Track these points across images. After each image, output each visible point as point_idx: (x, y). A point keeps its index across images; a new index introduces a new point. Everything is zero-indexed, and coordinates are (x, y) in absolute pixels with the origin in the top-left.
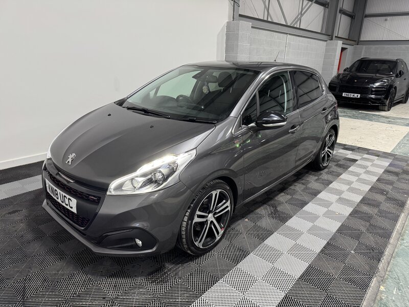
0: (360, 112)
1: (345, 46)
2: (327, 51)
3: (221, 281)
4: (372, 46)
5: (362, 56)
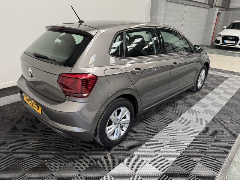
0: (228, 51)
1: (220, 12)
2: (209, 14)
3: (144, 145)
4: (237, 11)
5: (230, 18)
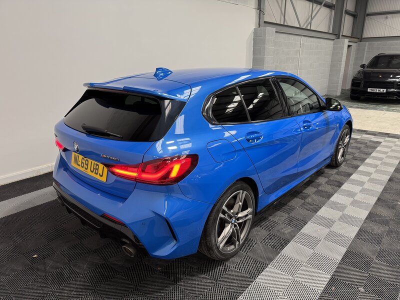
1: (350, 44)
2: (334, 49)
5: (366, 52)
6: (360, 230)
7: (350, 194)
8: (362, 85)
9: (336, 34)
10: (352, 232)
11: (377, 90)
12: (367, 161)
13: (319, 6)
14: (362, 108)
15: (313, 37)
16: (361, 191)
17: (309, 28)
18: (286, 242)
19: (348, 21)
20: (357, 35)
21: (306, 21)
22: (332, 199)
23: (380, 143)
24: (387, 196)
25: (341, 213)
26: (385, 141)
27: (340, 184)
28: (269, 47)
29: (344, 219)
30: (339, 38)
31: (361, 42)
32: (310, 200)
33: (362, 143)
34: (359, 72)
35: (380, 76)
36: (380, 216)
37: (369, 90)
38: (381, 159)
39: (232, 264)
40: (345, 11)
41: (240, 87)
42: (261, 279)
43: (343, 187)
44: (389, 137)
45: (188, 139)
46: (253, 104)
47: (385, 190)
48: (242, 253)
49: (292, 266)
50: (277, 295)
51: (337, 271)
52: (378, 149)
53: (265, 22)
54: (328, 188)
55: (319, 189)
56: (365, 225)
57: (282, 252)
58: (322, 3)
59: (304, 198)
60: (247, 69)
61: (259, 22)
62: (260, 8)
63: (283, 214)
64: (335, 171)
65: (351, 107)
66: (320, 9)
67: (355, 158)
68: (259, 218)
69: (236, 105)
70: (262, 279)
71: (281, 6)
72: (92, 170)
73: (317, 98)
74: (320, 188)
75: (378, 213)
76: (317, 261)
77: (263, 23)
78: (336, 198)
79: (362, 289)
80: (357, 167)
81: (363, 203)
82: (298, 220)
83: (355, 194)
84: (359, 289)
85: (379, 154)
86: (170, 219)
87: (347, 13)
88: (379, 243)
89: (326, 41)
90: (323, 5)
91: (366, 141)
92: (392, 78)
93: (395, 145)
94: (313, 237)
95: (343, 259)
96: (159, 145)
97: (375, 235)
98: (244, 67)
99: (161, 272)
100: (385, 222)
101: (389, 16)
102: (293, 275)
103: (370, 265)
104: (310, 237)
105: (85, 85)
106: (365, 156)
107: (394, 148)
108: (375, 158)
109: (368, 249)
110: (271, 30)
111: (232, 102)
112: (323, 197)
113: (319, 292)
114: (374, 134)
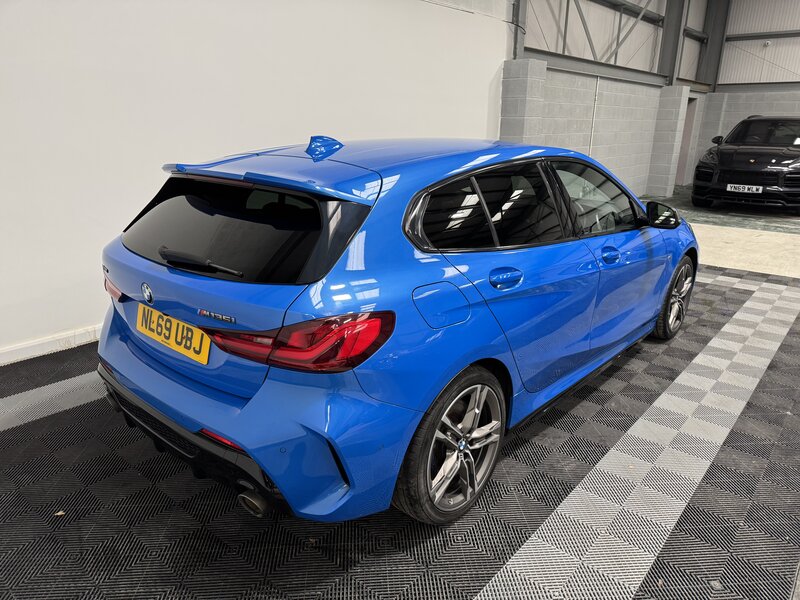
1: (693, 96)
2: (662, 104)
5: (723, 113)
6: (712, 465)
7: (693, 394)
8: (716, 178)
9: (666, 75)
10: (696, 469)
11: (744, 189)
12: (726, 328)
13: (632, 20)
14: (715, 223)
15: (620, 81)
16: (714, 389)
17: (612, 62)
18: (568, 489)
19: (689, 50)
20: (707, 79)
21: (607, 50)
22: (657, 403)
23: (751, 293)
24: (766, 399)
25: (676, 432)
26: (762, 290)
27: (672, 375)
28: (535, 100)
29: (682, 443)
30: (671, 83)
31: (714, 91)
32: (613, 405)
33: (715, 293)
34: (710, 152)
35: (752, 161)
36: (751, 438)
37: (729, 188)
38: (753, 325)
39: (458, 531)
40: (685, 30)
41: (479, 177)
42: (517, 563)
43: (678, 380)
44: (768, 281)
45: (373, 281)
46: (502, 211)
47: (761, 386)
48: (479, 511)
49: (579, 538)
50: (548, 594)
51: (669, 546)
52: (748, 304)
53: (526, 49)
54: (650, 382)
55: (631, 382)
56: (723, 456)
57: (559, 509)
58: (638, 14)
59: (602, 401)
60: (490, 142)
61: (515, 48)
62: (517, 21)
63: (559, 432)
64: (662, 348)
65: (693, 221)
66: (634, 25)
67: (702, 323)
68: (513, 440)
69: (467, 213)
70: (519, 563)
71: (557, 17)
72: (179, 340)
73: (630, 202)
74: (634, 382)
75: (749, 432)
76: (628, 528)
77: (522, 51)
78: (664, 401)
79: (716, 584)
80: (706, 340)
81: (719, 412)
82: (589, 444)
83: (702, 394)
84: (712, 583)
85: (748, 315)
86: (337, 441)
87: (689, 34)
88: (750, 491)
89: (645, 88)
90: (640, 16)
91: (724, 290)
92: (774, 165)
93: (780, 298)
94: (620, 480)
95: (679, 523)
96: (315, 291)
97: (742, 476)
98: (484, 138)
99: (316, 548)
100: (761, 451)
101: (769, 42)
102: (580, 555)
103: (733, 537)
104: (613, 478)
105: (167, 168)
106: (720, 319)
107: (778, 303)
108: (741, 323)
109: (727, 504)
110: (538, 64)
111: (459, 208)
112: (639, 398)
113: (632, 589)
114: (739, 275)
